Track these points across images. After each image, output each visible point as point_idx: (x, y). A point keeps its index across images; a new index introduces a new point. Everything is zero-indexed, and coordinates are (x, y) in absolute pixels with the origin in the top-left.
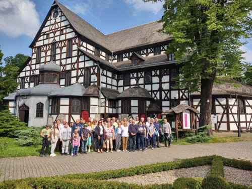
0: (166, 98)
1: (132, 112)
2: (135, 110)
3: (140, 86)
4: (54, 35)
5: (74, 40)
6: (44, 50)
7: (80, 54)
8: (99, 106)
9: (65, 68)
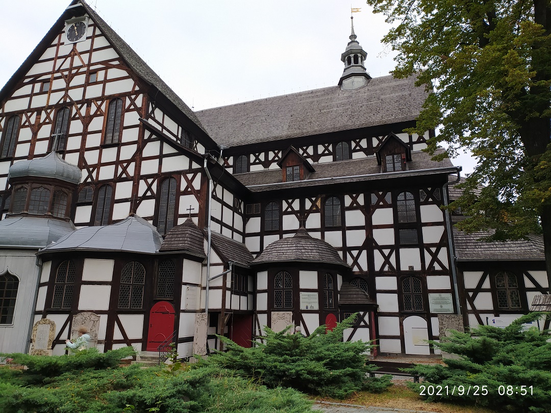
0: (386, 269)
1: (303, 307)
2: (309, 301)
3: (311, 234)
4: (68, 84)
5: (130, 99)
6: (29, 122)
7: (146, 137)
8: (205, 288)
9: (94, 175)
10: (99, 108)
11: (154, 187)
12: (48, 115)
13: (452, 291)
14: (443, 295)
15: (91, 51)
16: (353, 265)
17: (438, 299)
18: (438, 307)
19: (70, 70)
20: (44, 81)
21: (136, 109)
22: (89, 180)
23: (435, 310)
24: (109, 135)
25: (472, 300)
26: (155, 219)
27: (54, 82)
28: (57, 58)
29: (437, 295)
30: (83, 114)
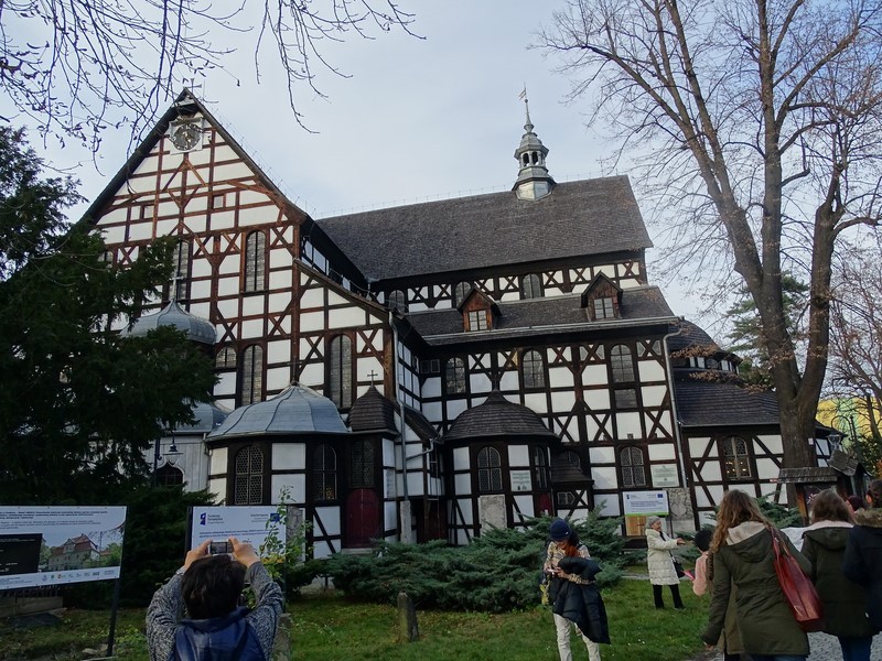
0: (601, 438)
1: (514, 488)
2: (521, 481)
3: (507, 397)
4: (182, 208)
5: (276, 232)
6: (129, 259)
7: (303, 283)
8: (400, 472)
9: (235, 331)
10: (232, 243)
11: (321, 348)
13: (677, 461)
14: (668, 466)
15: (212, 165)
16: (562, 435)
17: (661, 471)
18: (662, 480)
19: (184, 188)
20: (144, 205)
21: (285, 245)
22: (228, 339)
23: (659, 484)
24: (250, 280)
25: (698, 471)
26: (327, 388)
27: (160, 205)
28: (160, 172)
29: (660, 466)
30: (210, 251)
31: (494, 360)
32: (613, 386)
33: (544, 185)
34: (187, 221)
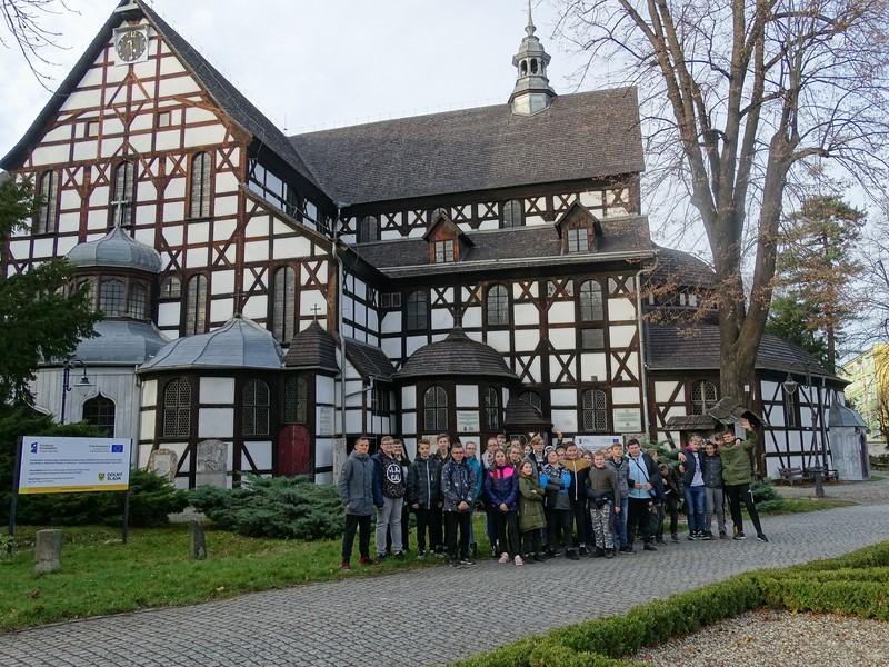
0: (564, 379)
1: (460, 429)
2: (468, 422)
4: (127, 126)
5: (222, 153)
6: (74, 182)
7: (249, 210)
8: (340, 409)
9: (179, 260)
10: (178, 164)
11: (265, 279)
12: (102, 172)
13: (640, 406)
14: (631, 410)
15: (157, 78)
16: (523, 375)
17: (624, 415)
18: (623, 424)
19: (129, 104)
20: (89, 121)
21: (232, 168)
22: (173, 268)
23: (621, 428)
24: (196, 205)
25: (662, 416)
26: (270, 321)
27: (106, 122)
28: (105, 85)
29: (623, 411)
30: (156, 174)
31: (458, 295)
32: (580, 326)
33: (541, 98)
34: (132, 140)
